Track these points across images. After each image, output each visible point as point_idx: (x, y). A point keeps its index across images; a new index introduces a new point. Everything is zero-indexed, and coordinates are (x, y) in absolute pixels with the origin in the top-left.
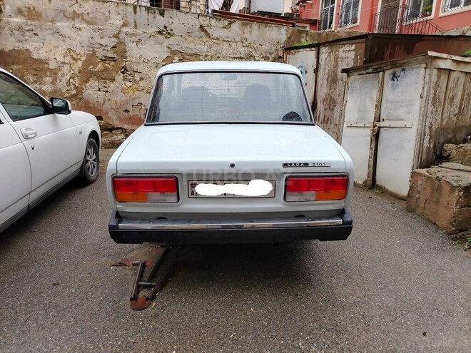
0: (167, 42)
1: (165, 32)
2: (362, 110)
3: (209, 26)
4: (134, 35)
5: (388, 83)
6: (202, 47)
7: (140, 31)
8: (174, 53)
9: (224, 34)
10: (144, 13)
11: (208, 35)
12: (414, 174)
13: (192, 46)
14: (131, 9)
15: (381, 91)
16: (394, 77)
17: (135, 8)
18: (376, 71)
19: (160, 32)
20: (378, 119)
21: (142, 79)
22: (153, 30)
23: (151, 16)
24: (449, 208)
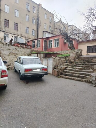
0: (9, 51)
1: (9, 49)
2: (46, 63)
3: (17, 48)
4: (3, 49)
5: (48, 60)
6: (16, 52)
7: (4, 49)
8: (10, 53)
9: (20, 50)
10: (5, 45)
11: (17, 50)
12: (52, 70)
13: (14, 52)
14: (2, 45)
15: (48, 61)
16: (49, 59)
17: (3, 45)
18: (47, 58)
19: (8, 49)
20: (48, 64)
21: (4, 58)
22: (6, 49)
23: (6, 46)
24: (56, 73)
